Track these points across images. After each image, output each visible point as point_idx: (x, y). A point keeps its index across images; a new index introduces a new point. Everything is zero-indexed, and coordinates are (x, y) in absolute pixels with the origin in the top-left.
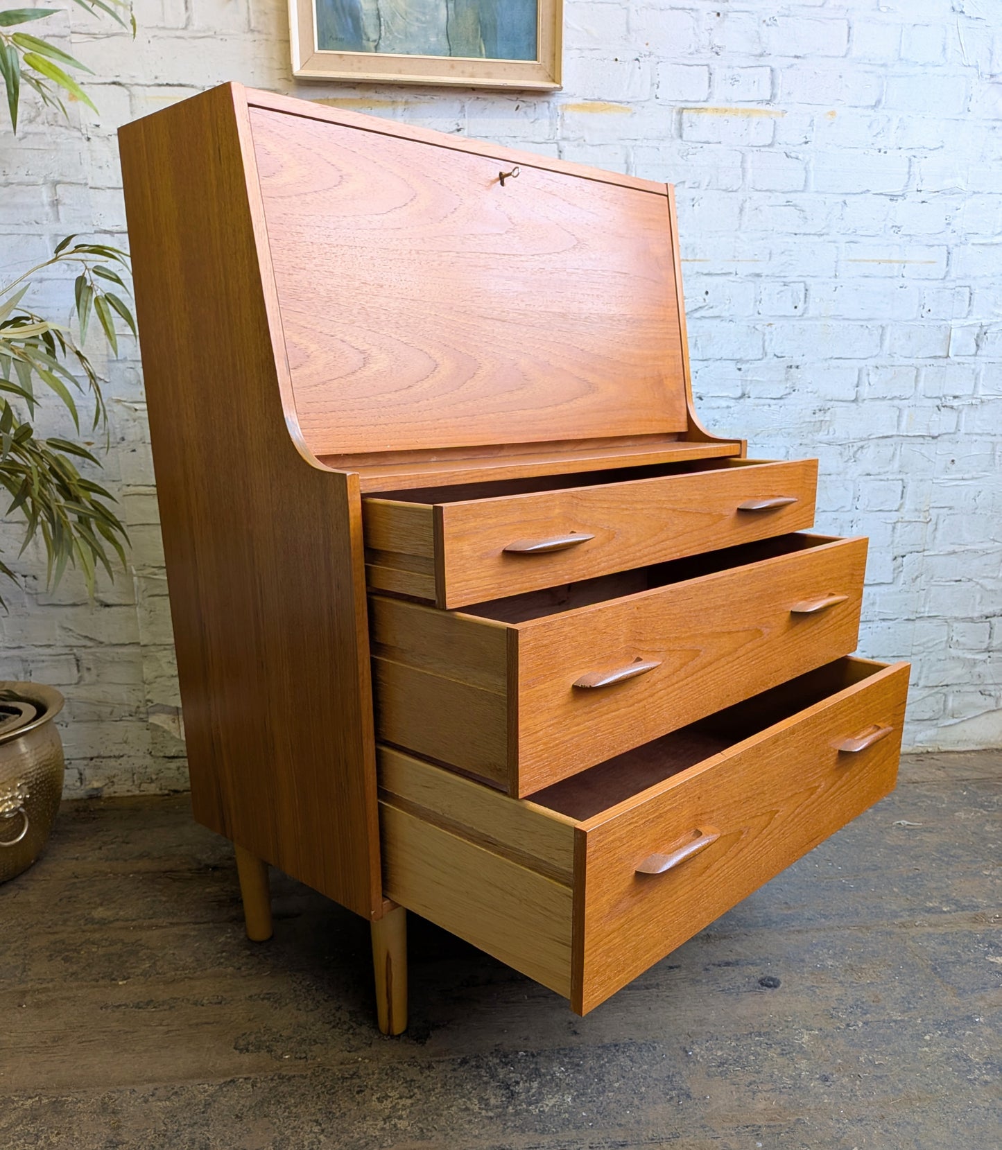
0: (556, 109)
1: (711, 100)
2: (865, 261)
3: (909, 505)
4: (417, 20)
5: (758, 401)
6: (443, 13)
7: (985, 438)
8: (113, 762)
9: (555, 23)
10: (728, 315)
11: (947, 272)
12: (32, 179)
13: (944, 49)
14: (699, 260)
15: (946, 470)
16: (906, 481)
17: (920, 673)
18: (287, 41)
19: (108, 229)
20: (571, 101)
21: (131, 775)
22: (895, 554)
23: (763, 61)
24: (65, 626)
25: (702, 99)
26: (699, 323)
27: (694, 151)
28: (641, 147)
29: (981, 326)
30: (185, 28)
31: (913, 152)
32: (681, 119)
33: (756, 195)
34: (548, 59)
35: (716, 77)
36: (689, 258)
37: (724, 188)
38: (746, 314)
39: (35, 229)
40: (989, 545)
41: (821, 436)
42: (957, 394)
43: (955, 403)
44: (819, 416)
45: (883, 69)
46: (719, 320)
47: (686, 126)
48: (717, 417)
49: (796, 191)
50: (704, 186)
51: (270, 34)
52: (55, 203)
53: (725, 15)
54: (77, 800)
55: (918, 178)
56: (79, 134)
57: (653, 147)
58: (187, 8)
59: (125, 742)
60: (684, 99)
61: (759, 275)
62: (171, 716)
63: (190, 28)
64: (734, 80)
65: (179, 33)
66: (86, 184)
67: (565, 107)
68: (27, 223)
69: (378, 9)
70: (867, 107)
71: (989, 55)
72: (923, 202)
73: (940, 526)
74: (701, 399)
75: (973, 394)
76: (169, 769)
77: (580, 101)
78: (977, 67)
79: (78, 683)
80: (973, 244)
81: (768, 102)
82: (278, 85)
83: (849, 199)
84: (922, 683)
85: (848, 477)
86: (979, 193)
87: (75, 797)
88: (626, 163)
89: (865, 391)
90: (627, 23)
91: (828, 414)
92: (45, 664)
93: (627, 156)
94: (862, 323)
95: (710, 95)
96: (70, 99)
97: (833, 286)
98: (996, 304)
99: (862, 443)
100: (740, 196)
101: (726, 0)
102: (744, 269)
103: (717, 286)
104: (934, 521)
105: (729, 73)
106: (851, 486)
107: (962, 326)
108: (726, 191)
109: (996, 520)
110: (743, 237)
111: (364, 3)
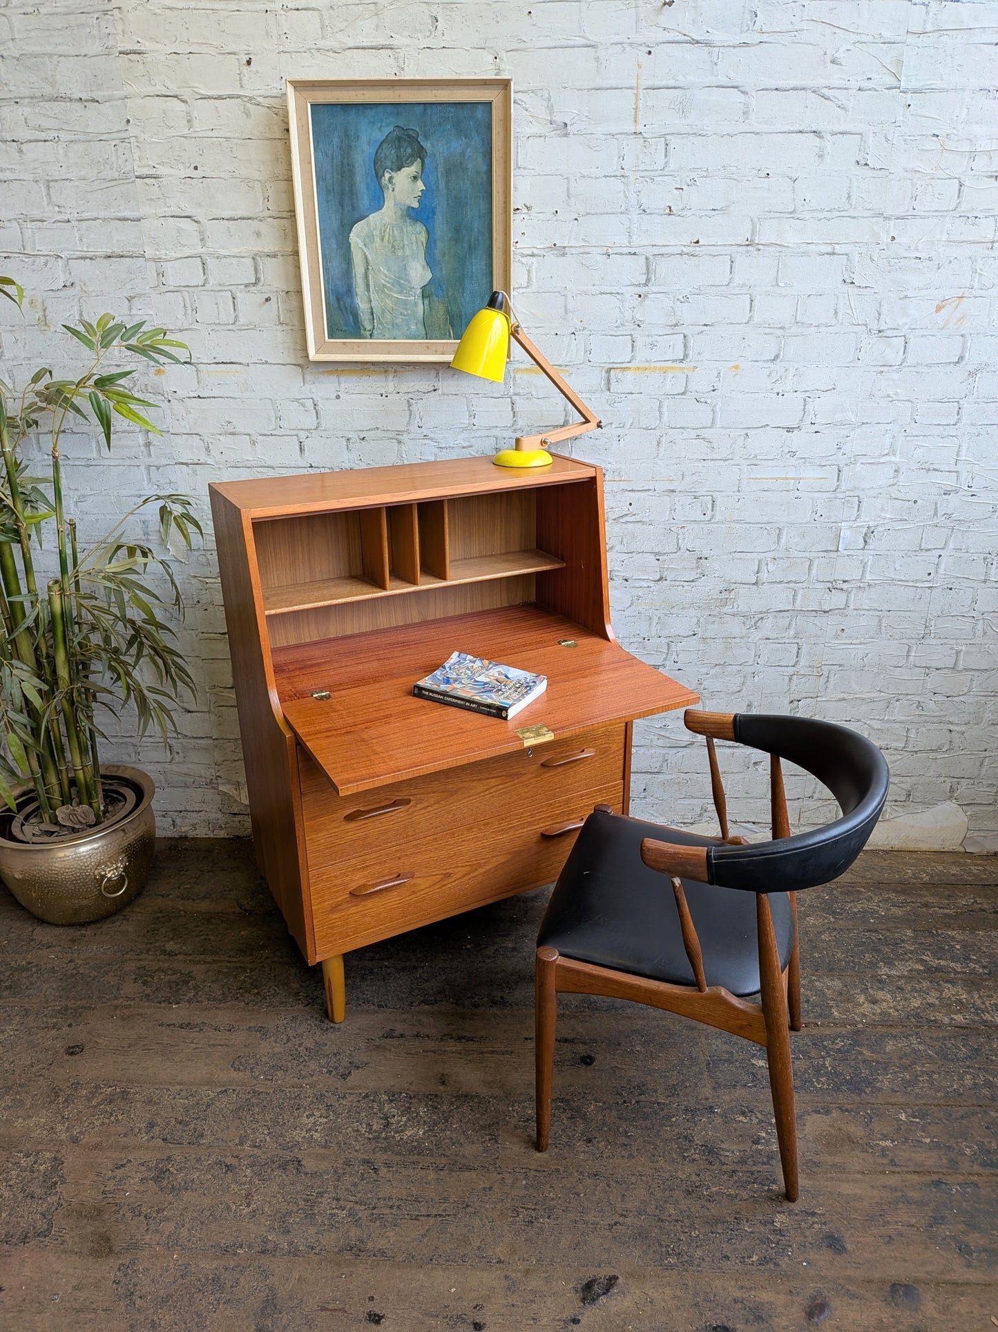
0: (509, 372)
1: (634, 361)
2: (763, 479)
3: (803, 662)
4: (401, 314)
5: (673, 583)
6: (420, 308)
7: (871, 613)
8: (195, 815)
10: (648, 520)
11: (838, 486)
12: (132, 428)
13: (836, 313)
14: (624, 480)
15: (837, 636)
16: (800, 644)
17: (815, 788)
19: (185, 462)
20: (522, 366)
21: (207, 824)
22: (792, 699)
23: (677, 330)
25: (626, 361)
26: (625, 526)
27: (620, 400)
29: (869, 527)
30: (234, 323)
31: (807, 394)
32: (609, 377)
33: (671, 432)
35: (638, 344)
36: (616, 478)
37: (645, 426)
38: (663, 520)
39: (136, 462)
40: (876, 694)
41: (727, 609)
42: (847, 579)
43: (845, 586)
44: (725, 595)
45: (781, 331)
46: (640, 524)
47: (613, 381)
48: (640, 594)
49: (705, 428)
50: (628, 426)
51: (294, 325)
52: (148, 445)
53: (645, 296)
54: (171, 838)
55: (812, 413)
56: (163, 398)
58: (235, 310)
59: (204, 802)
60: (612, 361)
61: (673, 491)
62: (234, 786)
63: (238, 323)
64: (653, 345)
65: (230, 327)
66: (168, 431)
67: (516, 370)
68: (129, 458)
69: (371, 308)
70: (767, 361)
71: (877, 315)
72: (816, 432)
73: (831, 679)
74: (626, 580)
75: (861, 580)
76: (234, 821)
77: (528, 366)
80: (862, 463)
81: (681, 361)
82: (301, 361)
83: (750, 432)
84: (816, 796)
85: (750, 640)
86: (867, 423)
87: (170, 836)
88: (565, 410)
89: (764, 576)
90: (565, 306)
91: (732, 593)
93: (566, 405)
94: (762, 526)
95: (633, 358)
96: (156, 375)
97: (737, 498)
98: (883, 509)
99: (762, 615)
100: (658, 433)
101: (646, 285)
102: (661, 487)
103: (639, 500)
104: (826, 674)
105: (649, 340)
106: (753, 648)
107: (851, 527)
108: (646, 429)
109: (882, 676)
110: (660, 463)
111: (362, 304)
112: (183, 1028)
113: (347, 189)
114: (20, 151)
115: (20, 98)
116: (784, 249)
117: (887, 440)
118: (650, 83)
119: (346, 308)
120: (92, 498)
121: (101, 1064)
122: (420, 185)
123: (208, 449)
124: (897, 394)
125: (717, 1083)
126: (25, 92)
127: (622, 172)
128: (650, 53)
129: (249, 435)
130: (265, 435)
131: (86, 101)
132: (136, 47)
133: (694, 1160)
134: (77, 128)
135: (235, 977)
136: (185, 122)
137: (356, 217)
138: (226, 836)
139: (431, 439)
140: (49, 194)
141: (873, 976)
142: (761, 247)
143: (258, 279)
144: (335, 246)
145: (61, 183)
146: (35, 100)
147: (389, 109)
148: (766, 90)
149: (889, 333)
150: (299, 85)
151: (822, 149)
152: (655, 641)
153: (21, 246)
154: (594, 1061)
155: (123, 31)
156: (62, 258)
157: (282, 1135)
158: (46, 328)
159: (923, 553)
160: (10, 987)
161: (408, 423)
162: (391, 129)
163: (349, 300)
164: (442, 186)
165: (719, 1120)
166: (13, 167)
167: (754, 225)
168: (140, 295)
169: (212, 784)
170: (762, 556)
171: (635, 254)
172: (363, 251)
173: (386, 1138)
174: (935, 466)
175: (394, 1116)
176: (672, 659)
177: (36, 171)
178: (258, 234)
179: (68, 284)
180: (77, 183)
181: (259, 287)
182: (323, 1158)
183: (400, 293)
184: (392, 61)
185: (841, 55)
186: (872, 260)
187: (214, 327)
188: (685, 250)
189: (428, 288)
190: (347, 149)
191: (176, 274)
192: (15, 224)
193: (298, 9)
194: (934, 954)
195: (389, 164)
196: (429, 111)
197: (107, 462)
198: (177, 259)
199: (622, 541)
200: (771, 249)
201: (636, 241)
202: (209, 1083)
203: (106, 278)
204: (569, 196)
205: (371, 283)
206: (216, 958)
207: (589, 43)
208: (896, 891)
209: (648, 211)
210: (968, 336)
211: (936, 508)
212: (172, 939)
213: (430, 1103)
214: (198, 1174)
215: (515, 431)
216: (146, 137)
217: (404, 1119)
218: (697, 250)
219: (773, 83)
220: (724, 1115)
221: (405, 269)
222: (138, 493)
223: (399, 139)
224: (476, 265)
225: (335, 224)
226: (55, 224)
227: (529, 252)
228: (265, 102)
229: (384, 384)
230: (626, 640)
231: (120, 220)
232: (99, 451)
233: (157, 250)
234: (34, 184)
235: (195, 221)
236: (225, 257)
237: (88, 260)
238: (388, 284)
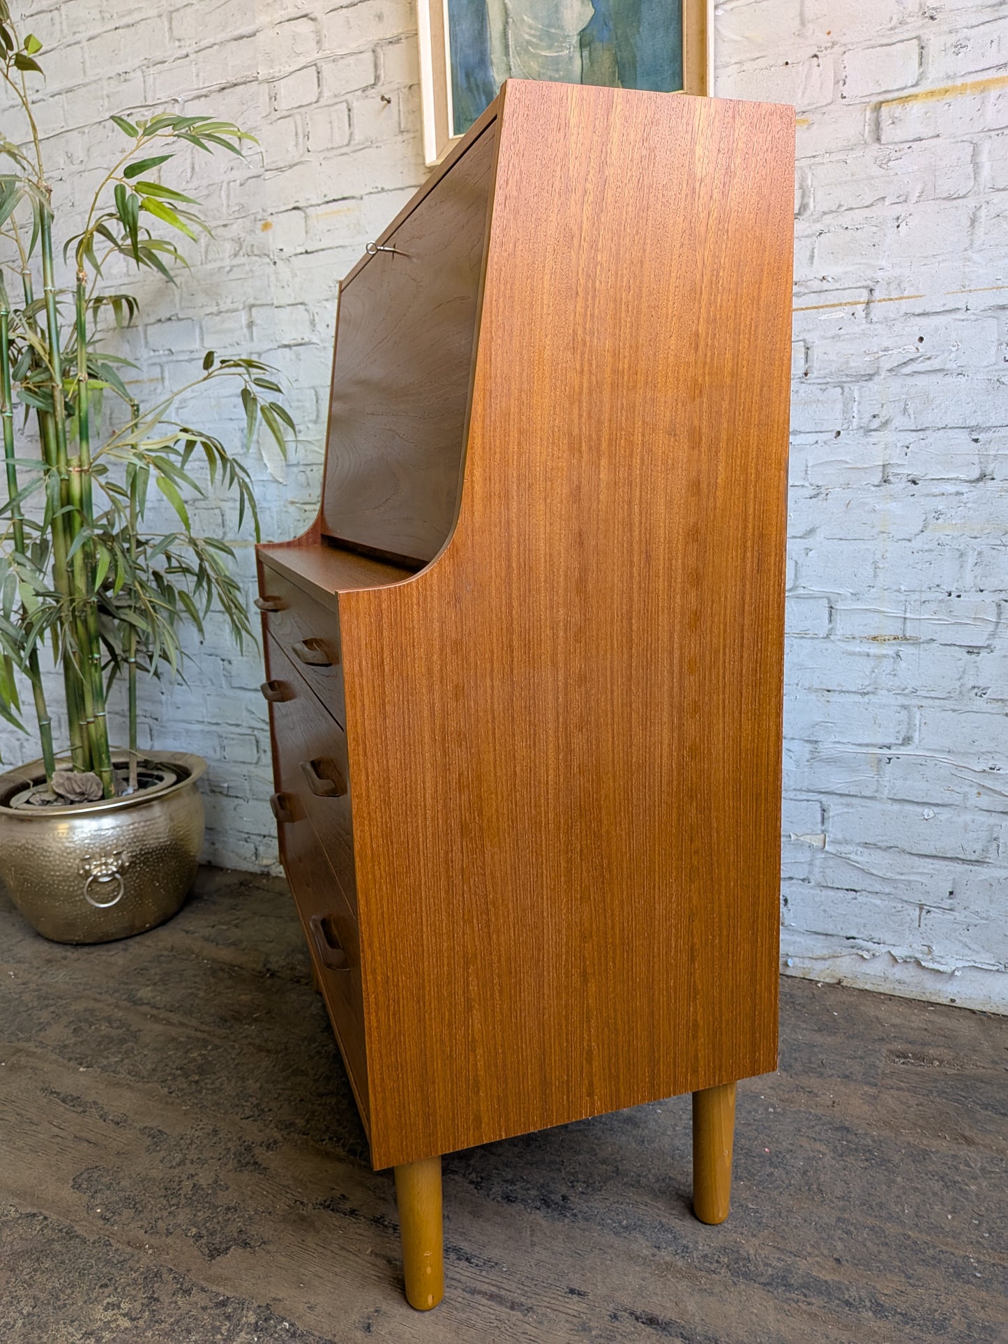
1: (923, 83)
4: (551, 78)
10: (955, 366)
12: (235, 305)
14: (908, 298)
19: (287, 343)
24: (250, 708)
25: (909, 84)
26: (910, 381)
27: (898, 155)
28: (822, 164)
30: (348, 144)
32: (878, 117)
33: (997, 198)
35: (931, 50)
36: (894, 296)
37: (946, 195)
38: (985, 364)
46: (940, 375)
47: (886, 124)
48: (940, 508)
50: (914, 199)
51: (416, 131)
52: (250, 325)
56: (268, 260)
57: (837, 161)
58: (350, 125)
60: (883, 89)
63: (352, 143)
64: (959, 47)
65: (344, 150)
66: (273, 304)
68: (231, 345)
74: (914, 482)
79: (256, 763)
90: (801, 14)
92: (235, 742)
93: (804, 179)
95: (922, 76)
96: (263, 230)
100: (971, 203)
102: (978, 301)
103: (937, 329)
105: (952, 39)
110: (976, 257)
111: (500, 74)
119: (477, 85)
120: (193, 402)
123: (313, 323)
140: (170, 28)
143: (377, 77)
145: (183, 12)
152: (971, 598)
153: (142, 98)
156: (178, 102)
163: (479, 75)
177: (161, 6)
178: (380, 17)
180: (196, 9)
181: (378, 88)
183: (550, 47)
187: (327, 154)
189: (588, 31)
191: (289, 94)
192: (139, 73)
198: (291, 73)
199: (905, 410)
205: (511, 42)
221: (557, 11)
226: (175, 63)
230: (916, 596)
231: (236, 39)
232: (202, 340)
233: (271, 67)
234: (158, 19)
235: (312, 19)
236: (342, 57)
237: (202, 99)
238: (534, 40)
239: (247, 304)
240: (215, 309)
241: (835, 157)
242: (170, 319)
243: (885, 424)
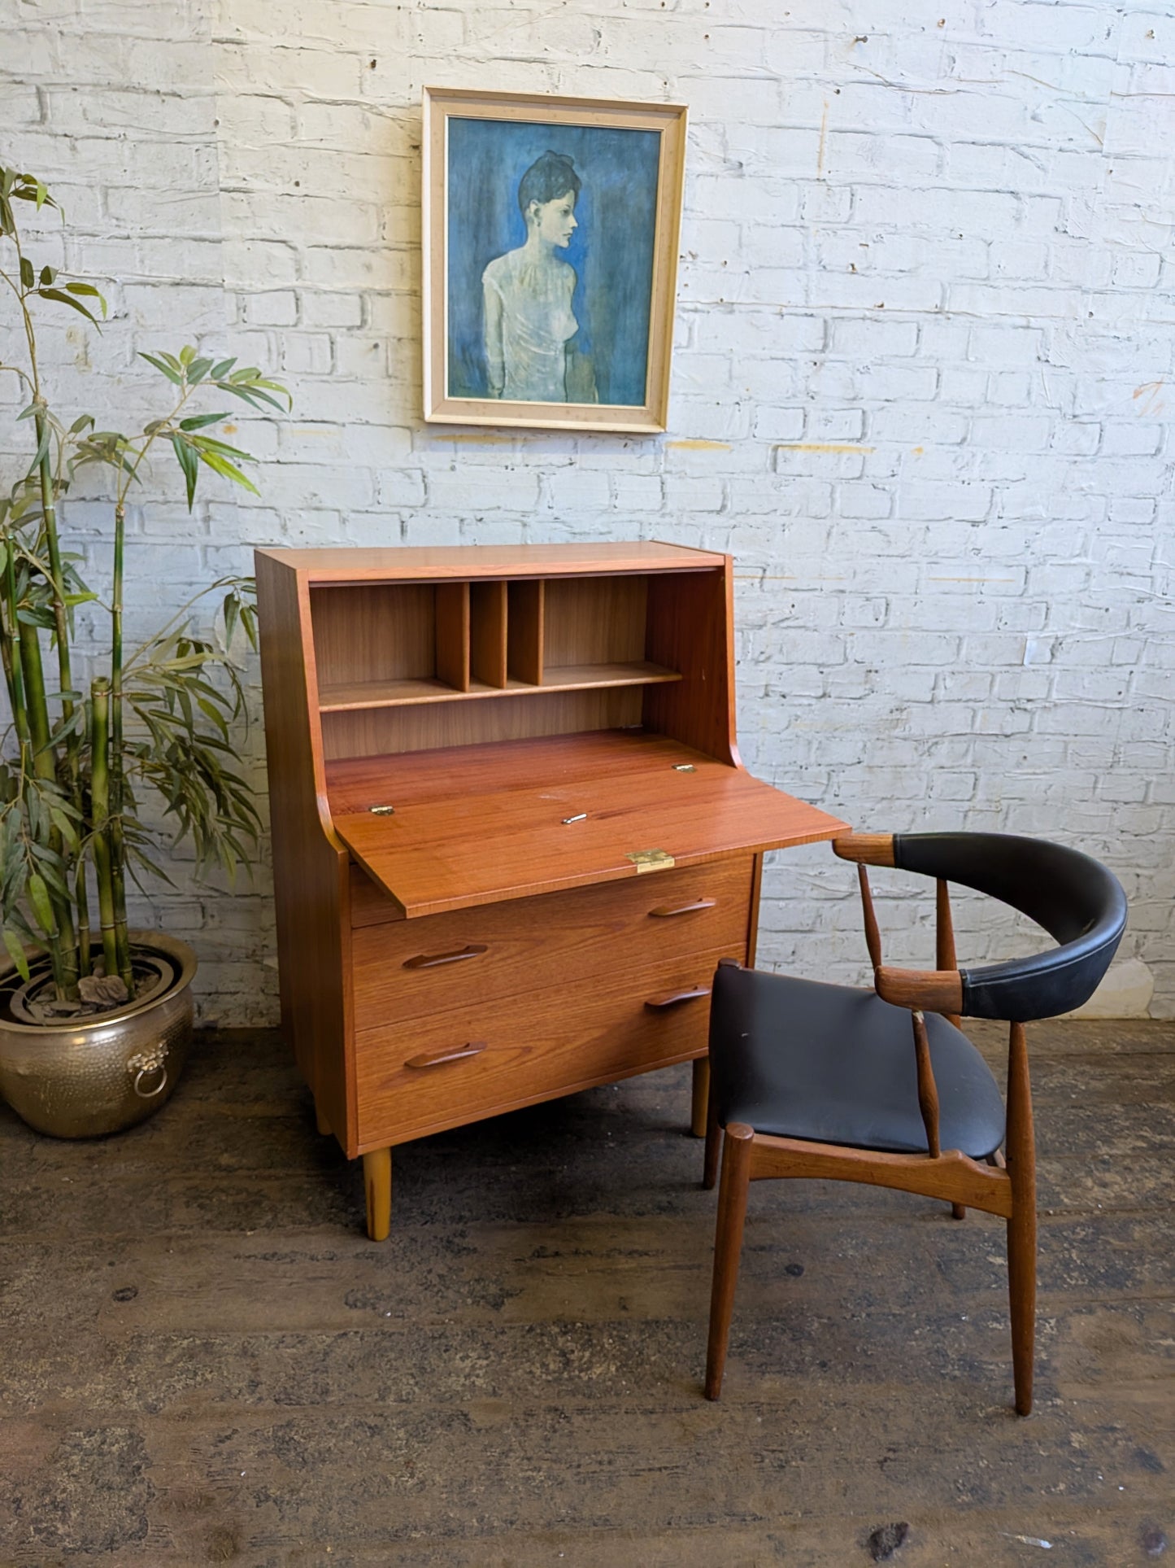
0: (660, 446)
1: (805, 438)
2: (944, 579)
3: (980, 795)
4: (538, 371)
5: (838, 700)
6: (561, 365)
7: (1057, 737)
8: (228, 998)
9: (663, 374)
10: (812, 625)
11: (1025, 590)
13: (1029, 393)
14: (787, 578)
15: (1018, 765)
16: (978, 774)
17: (988, 947)
18: (421, 386)
20: (676, 439)
21: (243, 1010)
23: (856, 404)
25: (796, 438)
26: (785, 632)
27: (787, 483)
28: (738, 479)
29: (1057, 638)
30: (330, 374)
31: (996, 484)
32: (776, 455)
33: (843, 522)
34: (655, 405)
35: (811, 419)
36: (779, 576)
37: (814, 515)
38: (830, 625)
39: (190, 541)
40: (1059, 834)
41: (897, 732)
42: (1031, 697)
43: (1029, 706)
44: (896, 715)
45: (970, 411)
46: (803, 630)
47: (780, 460)
48: (799, 713)
50: (794, 513)
51: (405, 379)
52: (207, 519)
53: (822, 364)
55: (1000, 505)
57: (748, 479)
58: (332, 358)
59: (241, 981)
60: (779, 437)
61: (842, 592)
63: (335, 373)
64: (828, 421)
65: (325, 378)
66: (235, 503)
67: (669, 444)
68: (181, 535)
69: (503, 363)
70: (953, 444)
71: (1072, 398)
72: (1004, 528)
73: (1011, 815)
74: (784, 696)
75: (1046, 698)
77: (683, 439)
78: (1060, 409)
79: (202, 928)
80: (1051, 565)
81: (858, 440)
82: (411, 423)
83: (932, 525)
84: (989, 956)
85: (922, 769)
86: (1059, 519)
88: (722, 493)
89: (941, 693)
90: (730, 371)
91: (905, 713)
92: (174, 911)
93: (724, 487)
94: (942, 634)
95: (804, 434)
96: (226, 434)
97: (913, 601)
98: (1072, 618)
99: (935, 740)
100: (828, 522)
101: (823, 351)
102: (829, 586)
103: (803, 601)
104: (1005, 811)
105: (823, 415)
106: (925, 777)
107: (1038, 638)
108: (816, 518)
109: (1066, 811)
110: (829, 558)
111: (491, 357)
112: (267, 1259)
113: (484, 219)
114: (73, 148)
115: (82, 85)
116: (974, 319)
117: (1080, 540)
118: (838, 125)
119: (472, 361)
121: (166, 1311)
122: (572, 221)
123: (284, 527)
124: (1090, 487)
125: (955, 1286)
126: (88, 77)
127: (801, 222)
128: (838, 92)
129: (338, 511)
130: (359, 512)
131: (165, 94)
132: (235, 36)
133: (955, 1377)
134: (150, 126)
135: (322, 1193)
136: (289, 129)
137: (493, 252)
138: (267, 1025)
139: (563, 522)
140: (105, 203)
141: (1094, 1157)
142: (951, 315)
143: (364, 322)
144: (464, 286)
145: (123, 192)
146: (99, 89)
147: (542, 130)
148: (962, 142)
149: (1085, 419)
150: (437, 94)
151: (1019, 211)
152: (814, 770)
153: (63, 265)
154: (802, 1270)
155: (220, 16)
156: (115, 282)
157: (434, 1385)
158: (86, 368)
159: (1114, 669)
160: (15, 1220)
161: (537, 503)
162: (541, 153)
163: (474, 352)
164: (597, 223)
165: (970, 1329)
166: (62, 167)
167: (944, 291)
168: (211, 334)
169: (254, 957)
170: (940, 669)
171: (812, 315)
172: (496, 292)
173: (571, 1379)
174: (1129, 570)
175: (573, 1352)
176: (833, 792)
177: (93, 174)
178: (369, 268)
179: (120, 315)
180: (143, 193)
181: (365, 331)
182: (497, 1409)
183: (539, 346)
184: (544, 77)
185: (1041, 111)
186: (1068, 336)
187: (305, 378)
188: (868, 314)
189: (572, 342)
190: (487, 174)
191: (261, 310)
192: (57, 238)
193: (437, 9)
194: (1153, 1129)
195: (536, 193)
196: (588, 136)
197: (151, 540)
198: (264, 292)
199: (781, 650)
200: (962, 318)
201: (814, 301)
202: (321, 1326)
203: (171, 310)
204: (740, 245)
205: (505, 332)
206: (290, 1172)
207: (772, 75)
208: (1089, 1063)
209: (828, 268)
210: (1166, 426)
211: (1129, 618)
212: (226, 1151)
213: (615, 1333)
214: (334, 1441)
215: (663, 515)
216: (238, 142)
217: (587, 1354)
218: (881, 315)
219: (970, 137)
220: (974, 1323)
221: (546, 318)
222: (188, 580)
223: (550, 165)
224: (631, 319)
225: (467, 258)
226: (111, 241)
227: (689, 306)
228: (390, 112)
229: (510, 455)
230: (781, 769)
231: (195, 239)
232: (142, 525)
233: (241, 279)
234: (89, 190)
235: (291, 247)
236: (325, 292)
237: (149, 287)
238: (525, 336)
239: (204, 498)
240: (161, 498)
241: (746, 476)
242: (97, 499)
243: (768, 658)
